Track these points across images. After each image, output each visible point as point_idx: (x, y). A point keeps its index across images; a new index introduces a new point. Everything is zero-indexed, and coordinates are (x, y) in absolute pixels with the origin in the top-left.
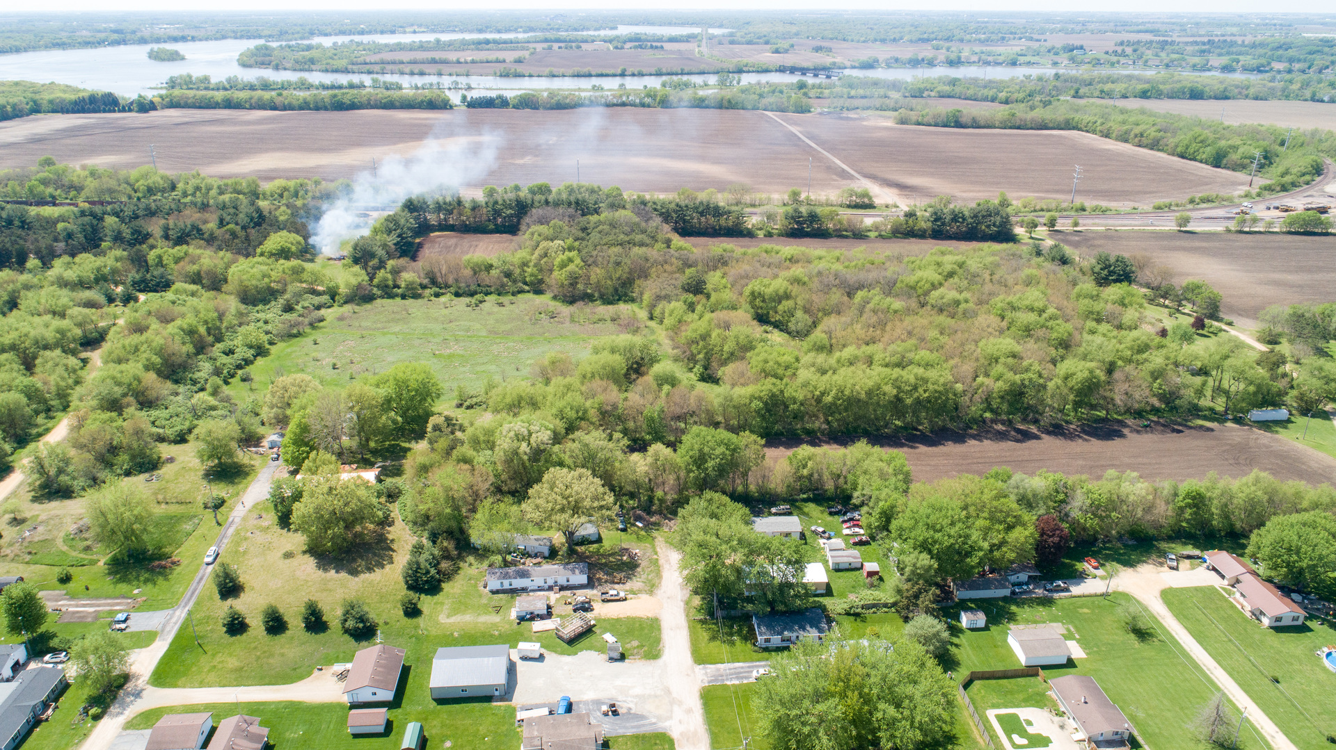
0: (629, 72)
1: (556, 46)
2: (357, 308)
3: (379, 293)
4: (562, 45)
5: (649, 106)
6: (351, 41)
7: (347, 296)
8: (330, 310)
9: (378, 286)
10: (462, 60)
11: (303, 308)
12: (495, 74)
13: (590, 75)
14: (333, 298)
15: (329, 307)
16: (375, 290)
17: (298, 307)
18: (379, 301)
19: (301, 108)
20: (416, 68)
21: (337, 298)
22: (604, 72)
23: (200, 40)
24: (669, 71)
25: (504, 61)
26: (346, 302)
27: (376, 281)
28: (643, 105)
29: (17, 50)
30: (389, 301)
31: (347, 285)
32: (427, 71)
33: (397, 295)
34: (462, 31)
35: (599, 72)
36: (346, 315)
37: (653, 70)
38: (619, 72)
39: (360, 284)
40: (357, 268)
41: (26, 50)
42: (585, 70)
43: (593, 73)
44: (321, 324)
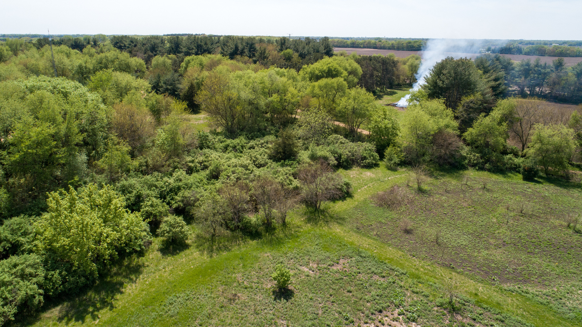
2: (427, 182)
3: (475, 156)
7: (408, 150)
8: (368, 174)
9: (471, 144)
11: (313, 157)
14: (381, 151)
15: (369, 166)
16: (465, 151)
17: (304, 156)
18: (471, 173)
21: (389, 150)
26: (404, 163)
27: (471, 132)
30: (495, 177)
31: (414, 129)
33: (515, 169)
36: (402, 192)
39: (440, 132)
40: (437, 104)
44: (339, 207)
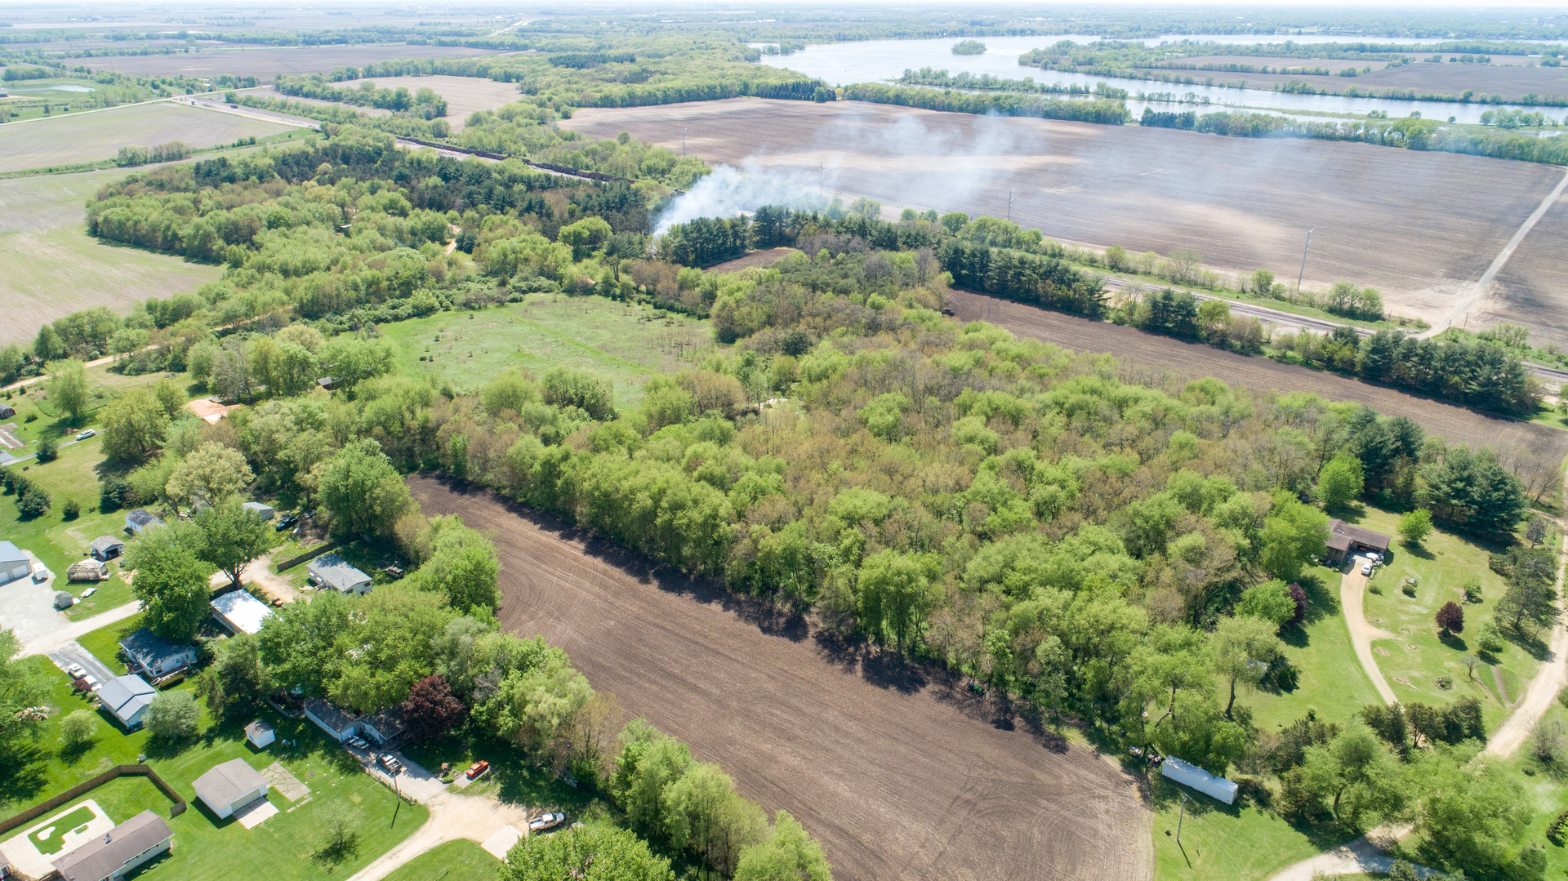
0: (1478, 96)
1: (1446, 58)
4: (1458, 56)
5: (1391, 144)
6: (1185, 41)
10: (1270, 69)
12: (1276, 89)
13: (1411, 99)
19: (961, 110)
20: (1183, 76)
22: (1436, 95)
23: (1040, 35)
24: (1550, 100)
25: (1327, 74)
28: (1383, 142)
29: (860, 38)
32: (1195, 79)
34: (1364, 34)
35: (1428, 95)
37: (1520, 97)
38: (1461, 96)
41: (867, 39)
42: (1407, 91)
43: (1418, 95)
